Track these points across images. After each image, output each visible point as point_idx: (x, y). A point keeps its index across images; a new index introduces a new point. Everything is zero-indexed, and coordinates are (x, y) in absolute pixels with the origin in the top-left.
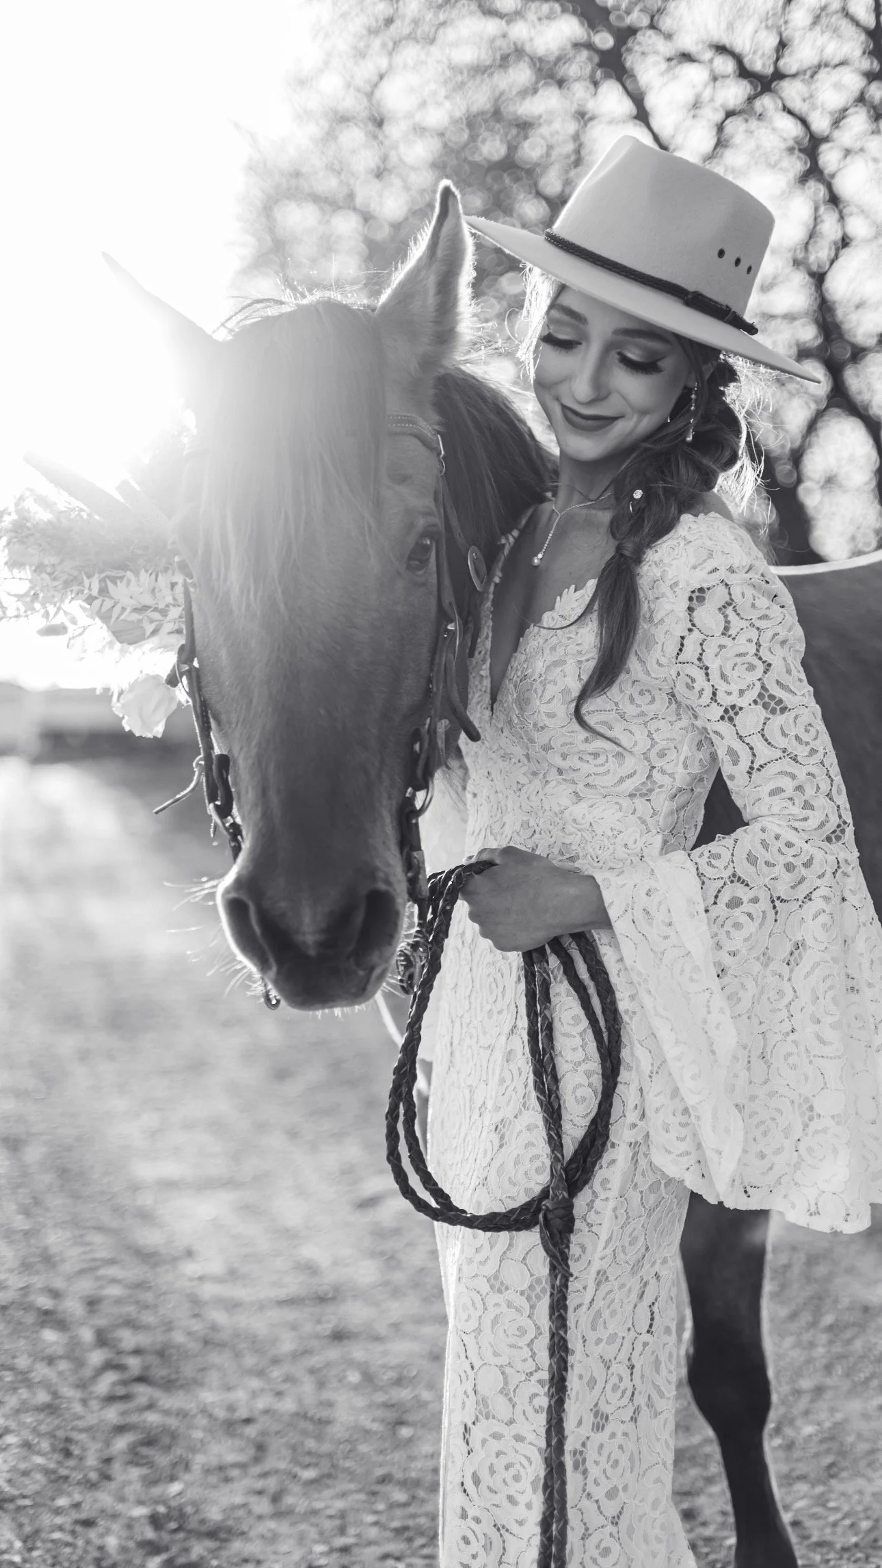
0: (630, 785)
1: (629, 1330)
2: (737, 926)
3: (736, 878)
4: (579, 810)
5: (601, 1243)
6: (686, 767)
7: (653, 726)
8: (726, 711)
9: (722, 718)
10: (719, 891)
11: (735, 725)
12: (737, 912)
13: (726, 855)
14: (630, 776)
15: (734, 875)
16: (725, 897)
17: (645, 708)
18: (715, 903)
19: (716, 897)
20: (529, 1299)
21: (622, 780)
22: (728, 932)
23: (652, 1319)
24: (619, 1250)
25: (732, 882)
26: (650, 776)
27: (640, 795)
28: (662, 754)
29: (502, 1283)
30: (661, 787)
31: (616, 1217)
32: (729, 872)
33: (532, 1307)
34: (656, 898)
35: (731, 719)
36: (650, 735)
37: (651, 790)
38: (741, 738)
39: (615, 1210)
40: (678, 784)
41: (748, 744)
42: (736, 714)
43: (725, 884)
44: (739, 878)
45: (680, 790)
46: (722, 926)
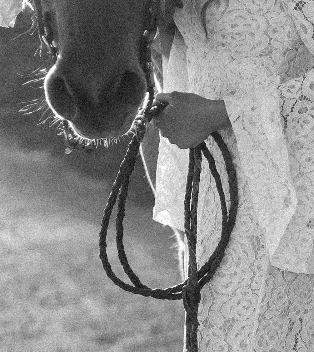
0: (258, 50)
1: (283, 348)
2: (307, 122)
3: (303, 98)
4: (234, 65)
5: (260, 300)
6: (289, 37)
7: (268, 16)
8: (297, 5)
9: (296, 8)
10: (294, 105)
11: (303, 12)
12: (305, 115)
13: (298, 85)
14: (259, 44)
15: (302, 96)
16: (297, 108)
17: (262, 6)
18: (292, 111)
19: (292, 108)
20: (224, 331)
21: (254, 47)
22: (301, 126)
23: (296, 342)
24: (271, 303)
25: (301, 100)
26: (269, 44)
27: (266, 55)
28: (275, 31)
29: (210, 324)
30: (276, 49)
31: (268, 285)
32: (299, 94)
33: (226, 335)
34: (257, 111)
35: (300, 9)
36: (267, 21)
37: (271, 52)
38: (306, 18)
39: (266, 281)
40: (285, 47)
41: (310, 22)
42: (303, 6)
43: (297, 101)
44: (305, 97)
45: (288, 50)
46: (298, 122)
